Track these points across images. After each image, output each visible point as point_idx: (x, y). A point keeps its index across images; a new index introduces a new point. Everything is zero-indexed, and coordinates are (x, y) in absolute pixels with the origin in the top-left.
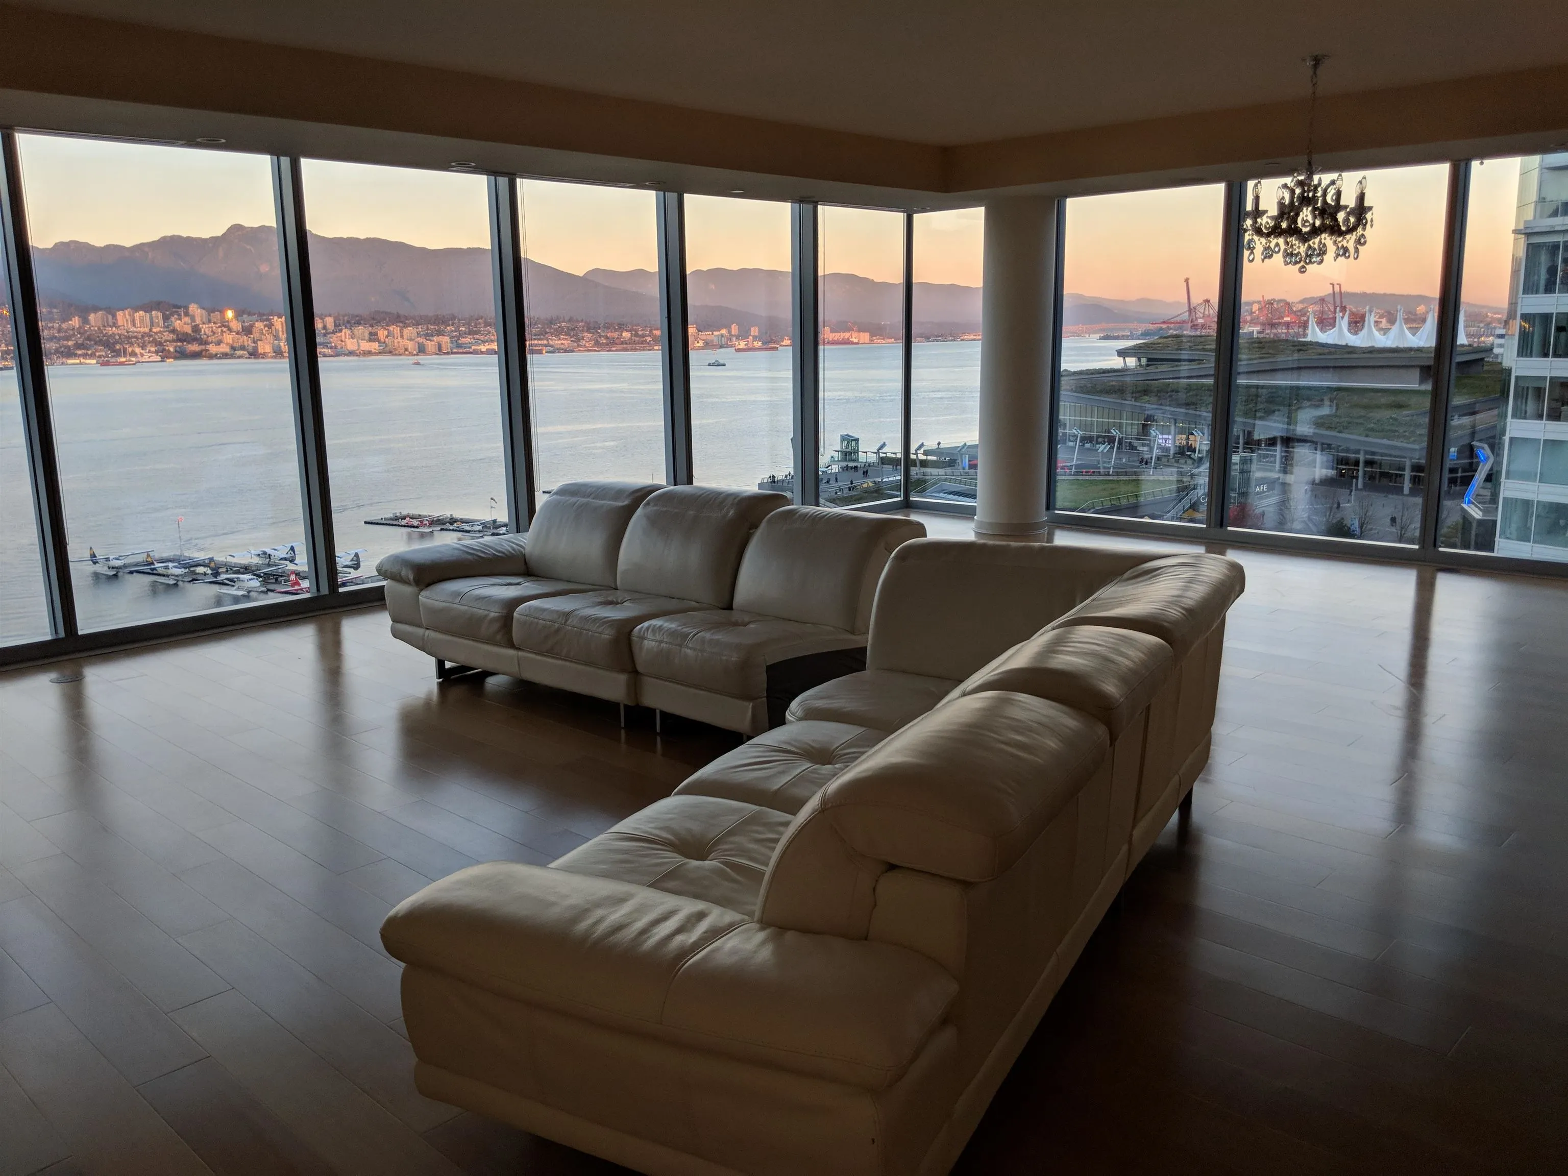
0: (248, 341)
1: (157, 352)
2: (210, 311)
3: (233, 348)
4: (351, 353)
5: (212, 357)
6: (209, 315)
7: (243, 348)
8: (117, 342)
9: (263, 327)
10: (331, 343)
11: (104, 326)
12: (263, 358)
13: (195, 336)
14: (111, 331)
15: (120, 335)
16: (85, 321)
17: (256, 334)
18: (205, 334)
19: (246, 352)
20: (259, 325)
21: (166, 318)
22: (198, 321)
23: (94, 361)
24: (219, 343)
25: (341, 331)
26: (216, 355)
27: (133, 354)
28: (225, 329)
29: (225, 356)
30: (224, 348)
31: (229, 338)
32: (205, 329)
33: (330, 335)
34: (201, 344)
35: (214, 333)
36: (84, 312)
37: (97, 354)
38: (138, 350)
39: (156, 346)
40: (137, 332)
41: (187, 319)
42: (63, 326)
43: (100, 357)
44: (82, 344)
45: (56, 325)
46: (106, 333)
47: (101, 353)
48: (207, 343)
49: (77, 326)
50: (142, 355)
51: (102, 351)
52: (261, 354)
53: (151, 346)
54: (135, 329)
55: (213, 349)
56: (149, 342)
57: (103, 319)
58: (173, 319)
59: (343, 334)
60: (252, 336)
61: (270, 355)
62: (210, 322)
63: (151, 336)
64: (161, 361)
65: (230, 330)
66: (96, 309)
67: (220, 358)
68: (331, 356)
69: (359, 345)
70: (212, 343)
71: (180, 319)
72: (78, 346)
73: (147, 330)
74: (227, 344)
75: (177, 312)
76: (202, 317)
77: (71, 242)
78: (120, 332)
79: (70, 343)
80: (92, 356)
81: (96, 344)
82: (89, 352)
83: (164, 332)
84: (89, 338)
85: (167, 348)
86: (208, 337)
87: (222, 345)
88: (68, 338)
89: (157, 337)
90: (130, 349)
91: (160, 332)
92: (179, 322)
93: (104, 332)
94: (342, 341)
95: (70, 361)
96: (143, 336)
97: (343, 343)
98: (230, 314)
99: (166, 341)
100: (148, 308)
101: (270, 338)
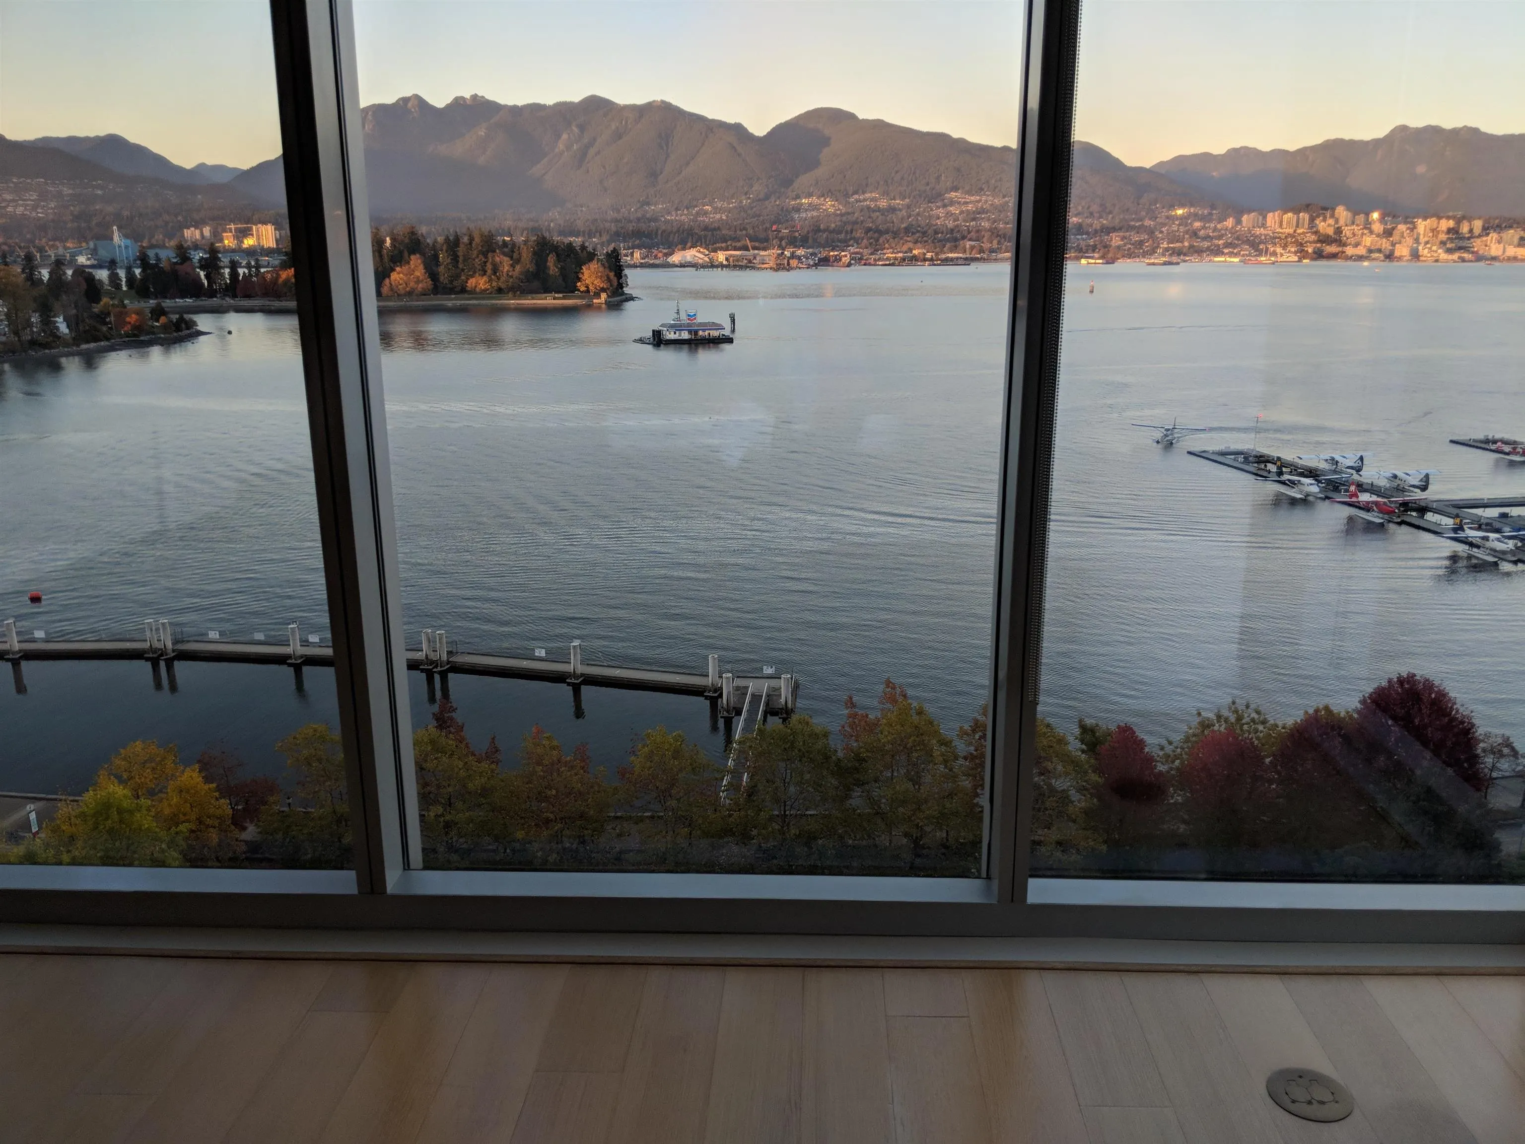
0: (1386, 243)
1: (1295, 253)
2: (1356, 213)
3: (1370, 251)
4: (1494, 259)
5: (1349, 258)
6: (1354, 218)
7: (1379, 251)
8: (1260, 243)
9: (1405, 230)
10: (1473, 247)
11: (1254, 227)
12: (1398, 261)
13: (1337, 238)
14: (1258, 231)
15: (1266, 235)
16: (1239, 222)
17: (1396, 237)
18: (1345, 236)
19: (1381, 255)
20: (1402, 227)
21: (1312, 220)
22: (1342, 222)
23: (1236, 260)
24: (1356, 245)
25: (1488, 234)
26: (1351, 257)
27: (1274, 254)
28: (1365, 231)
29: (1361, 258)
30: (1361, 251)
31: (1368, 241)
32: (1347, 231)
33: (1475, 240)
34: (1339, 246)
35: (1354, 235)
36: (1238, 213)
37: (1242, 253)
38: (1279, 250)
39: (1297, 246)
40: (1281, 233)
41: (1331, 221)
42: (1219, 226)
43: (1243, 255)
44: (1231, 244)
45: (1212, 225)
46: (1254, 234)
47: (1245, 252)
48: (1345, 245)
49: (1230, 226)
50: (1282, 255)
51: (1246, 249)
52: (1396, 257)
53: (1292, 247)
54: (1281, 231)
55: (1350, 251)
56: (1291, 243)
57: (1254, 219)
58: (1317, 222)
59: (1489, 238)
60: (1391, 239)
61: (1405, 258)
62: (1353, 223)
63: (1294, 237)
64: (1298, 261)
65: (1371, 232)
66: (1249, 211)
67: (1355, 260)
68: (1471, 261)
69: (1504, 252)
70: (1350, 244)
71: (1324, 220)
72: (1227, 245)
73: (1291, 231)
74: (1365, 246)
75: (1324, 214)
76: (1346, 219)
77: (1242, 148)
78: (1266, 232)
79: (1221, 242)
80: (1236, 255)
81: (1243, 242)
82: (1235, 251)
83: (1307, 233)
84: (1238, 239)
85: (1306, 249)
86: (1347, 239)
87: (1359, 247)
88: (1220, 237)
89: (1299, 238)
90: (1272, 249)
91: (1303, 233)
92: (1323, 224)
93: (1253, 232)
94: (1486, 246)
95: (1217, 259)
96: (1286, 237)
97: (1487, 248)
98: (1375, 215)
99: (1306, 242)
100: (1296, 211)
101: (1409, 241)
